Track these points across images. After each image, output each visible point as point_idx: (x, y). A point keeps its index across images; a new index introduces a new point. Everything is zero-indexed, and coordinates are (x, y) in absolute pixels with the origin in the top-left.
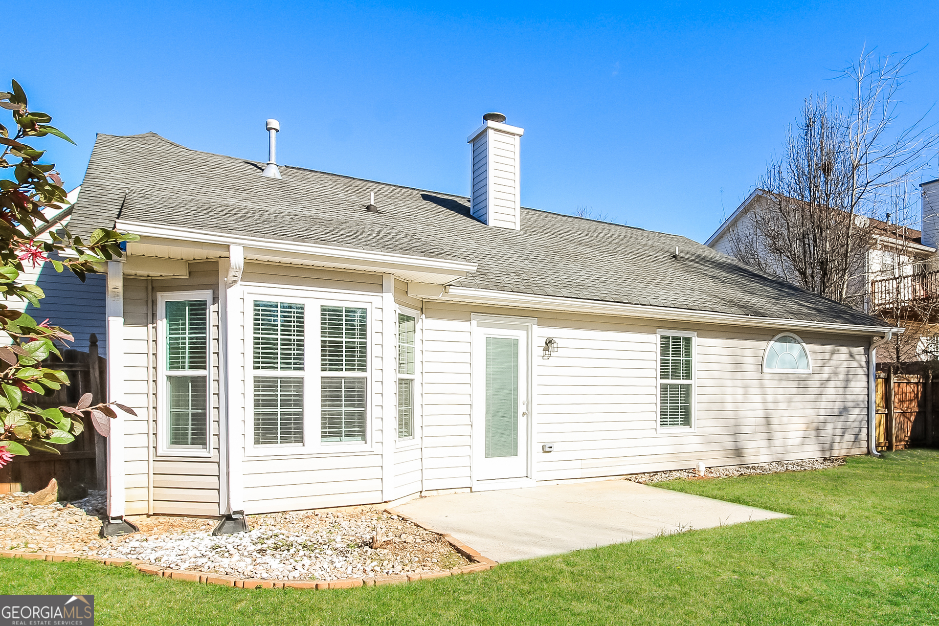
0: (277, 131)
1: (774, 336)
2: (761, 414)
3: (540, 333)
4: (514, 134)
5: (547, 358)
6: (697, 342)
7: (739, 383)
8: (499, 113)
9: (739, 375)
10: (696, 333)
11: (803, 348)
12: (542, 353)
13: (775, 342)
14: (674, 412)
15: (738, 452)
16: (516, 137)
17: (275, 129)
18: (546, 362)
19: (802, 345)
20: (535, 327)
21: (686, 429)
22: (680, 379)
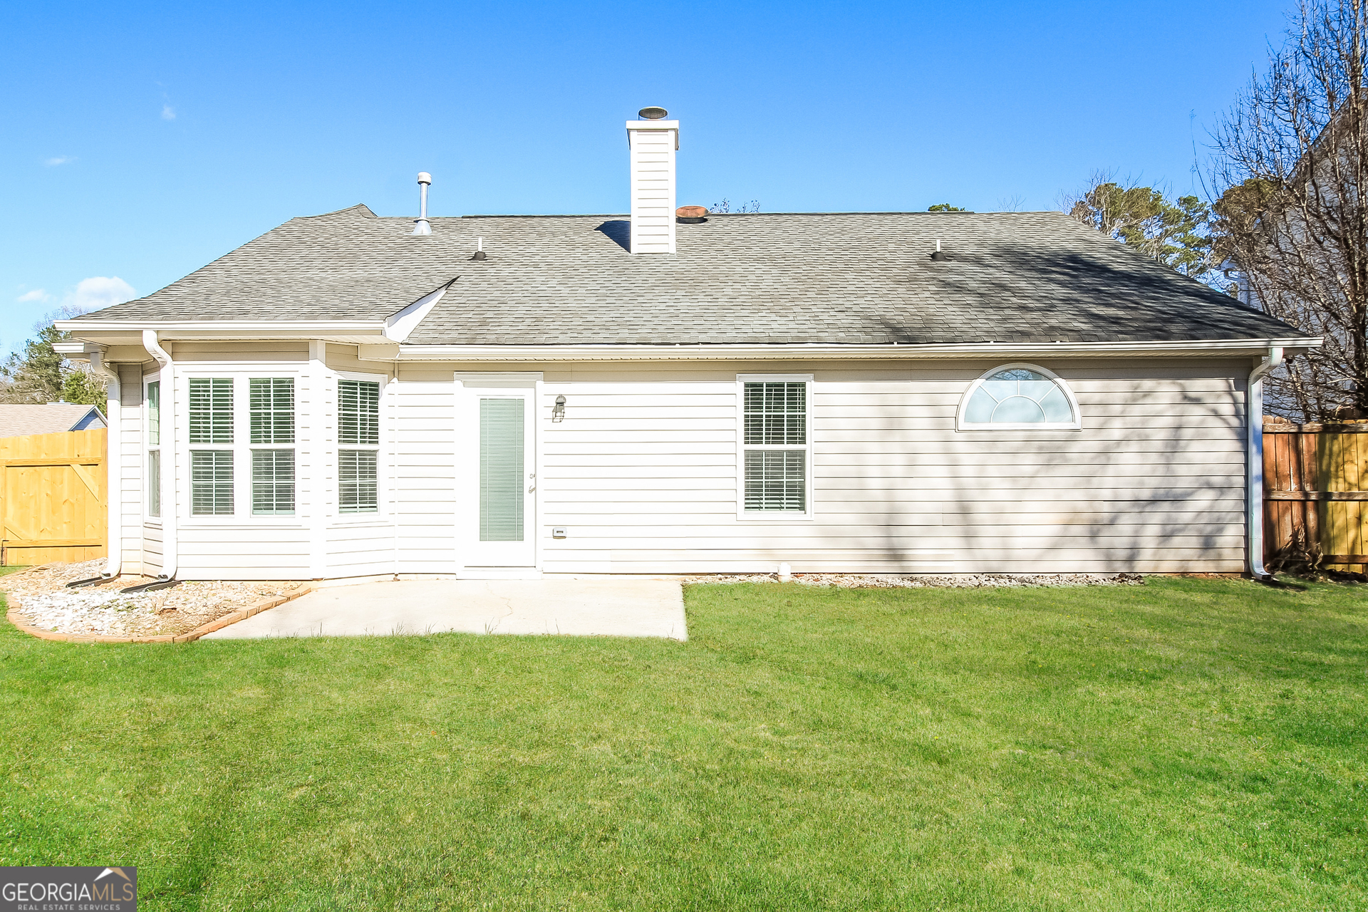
0: (429, 184)
1: (985, 370)
2: (948, 495)
3: (546, 391)
4: (666, 130)
5: (559, 420)
6: (814, 388)
7: (896, 447)
8: (659, 108)
9: (897, 436)
10: (811, 376)
11: (1059, 387)
12: (550, 413)
13: (987, 379)
14: (775, 491)
15: (895, 555)
16: (669, 132)
17: (425, 182)
18: (557, 426)
19: (1055, 382)
20: (540, 384)
21: (796, 515)
22: (783, 443)
